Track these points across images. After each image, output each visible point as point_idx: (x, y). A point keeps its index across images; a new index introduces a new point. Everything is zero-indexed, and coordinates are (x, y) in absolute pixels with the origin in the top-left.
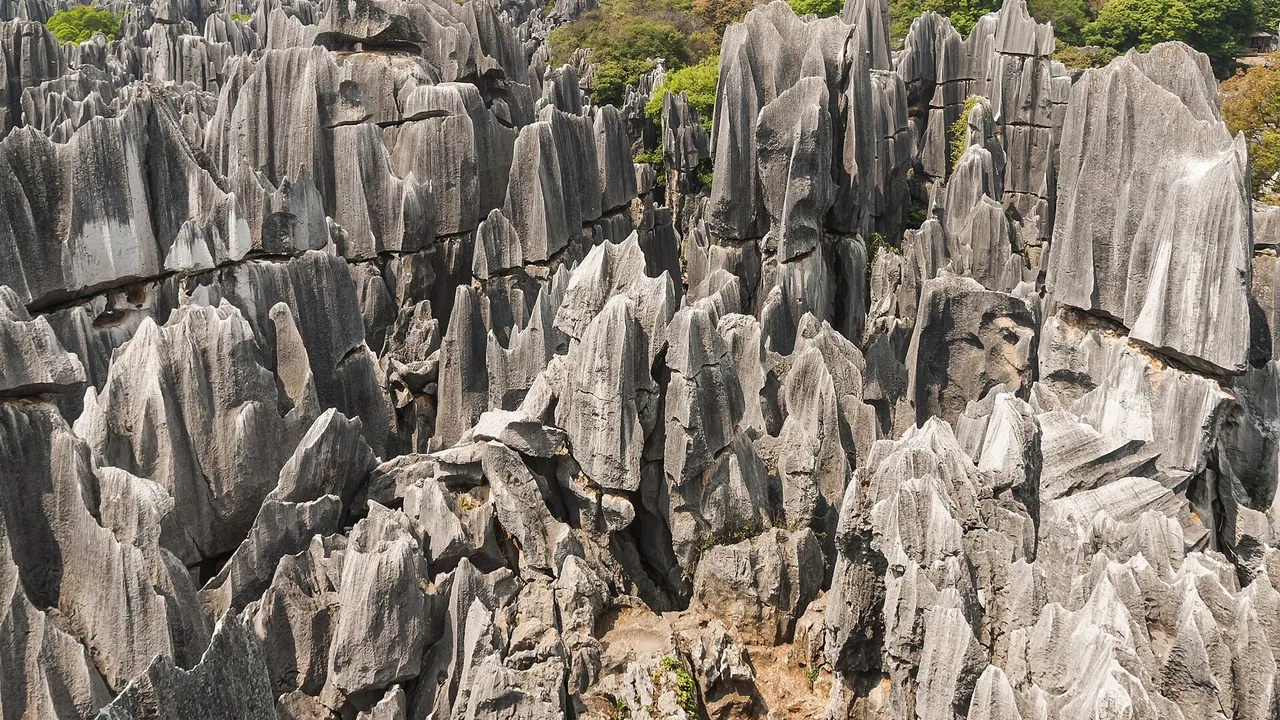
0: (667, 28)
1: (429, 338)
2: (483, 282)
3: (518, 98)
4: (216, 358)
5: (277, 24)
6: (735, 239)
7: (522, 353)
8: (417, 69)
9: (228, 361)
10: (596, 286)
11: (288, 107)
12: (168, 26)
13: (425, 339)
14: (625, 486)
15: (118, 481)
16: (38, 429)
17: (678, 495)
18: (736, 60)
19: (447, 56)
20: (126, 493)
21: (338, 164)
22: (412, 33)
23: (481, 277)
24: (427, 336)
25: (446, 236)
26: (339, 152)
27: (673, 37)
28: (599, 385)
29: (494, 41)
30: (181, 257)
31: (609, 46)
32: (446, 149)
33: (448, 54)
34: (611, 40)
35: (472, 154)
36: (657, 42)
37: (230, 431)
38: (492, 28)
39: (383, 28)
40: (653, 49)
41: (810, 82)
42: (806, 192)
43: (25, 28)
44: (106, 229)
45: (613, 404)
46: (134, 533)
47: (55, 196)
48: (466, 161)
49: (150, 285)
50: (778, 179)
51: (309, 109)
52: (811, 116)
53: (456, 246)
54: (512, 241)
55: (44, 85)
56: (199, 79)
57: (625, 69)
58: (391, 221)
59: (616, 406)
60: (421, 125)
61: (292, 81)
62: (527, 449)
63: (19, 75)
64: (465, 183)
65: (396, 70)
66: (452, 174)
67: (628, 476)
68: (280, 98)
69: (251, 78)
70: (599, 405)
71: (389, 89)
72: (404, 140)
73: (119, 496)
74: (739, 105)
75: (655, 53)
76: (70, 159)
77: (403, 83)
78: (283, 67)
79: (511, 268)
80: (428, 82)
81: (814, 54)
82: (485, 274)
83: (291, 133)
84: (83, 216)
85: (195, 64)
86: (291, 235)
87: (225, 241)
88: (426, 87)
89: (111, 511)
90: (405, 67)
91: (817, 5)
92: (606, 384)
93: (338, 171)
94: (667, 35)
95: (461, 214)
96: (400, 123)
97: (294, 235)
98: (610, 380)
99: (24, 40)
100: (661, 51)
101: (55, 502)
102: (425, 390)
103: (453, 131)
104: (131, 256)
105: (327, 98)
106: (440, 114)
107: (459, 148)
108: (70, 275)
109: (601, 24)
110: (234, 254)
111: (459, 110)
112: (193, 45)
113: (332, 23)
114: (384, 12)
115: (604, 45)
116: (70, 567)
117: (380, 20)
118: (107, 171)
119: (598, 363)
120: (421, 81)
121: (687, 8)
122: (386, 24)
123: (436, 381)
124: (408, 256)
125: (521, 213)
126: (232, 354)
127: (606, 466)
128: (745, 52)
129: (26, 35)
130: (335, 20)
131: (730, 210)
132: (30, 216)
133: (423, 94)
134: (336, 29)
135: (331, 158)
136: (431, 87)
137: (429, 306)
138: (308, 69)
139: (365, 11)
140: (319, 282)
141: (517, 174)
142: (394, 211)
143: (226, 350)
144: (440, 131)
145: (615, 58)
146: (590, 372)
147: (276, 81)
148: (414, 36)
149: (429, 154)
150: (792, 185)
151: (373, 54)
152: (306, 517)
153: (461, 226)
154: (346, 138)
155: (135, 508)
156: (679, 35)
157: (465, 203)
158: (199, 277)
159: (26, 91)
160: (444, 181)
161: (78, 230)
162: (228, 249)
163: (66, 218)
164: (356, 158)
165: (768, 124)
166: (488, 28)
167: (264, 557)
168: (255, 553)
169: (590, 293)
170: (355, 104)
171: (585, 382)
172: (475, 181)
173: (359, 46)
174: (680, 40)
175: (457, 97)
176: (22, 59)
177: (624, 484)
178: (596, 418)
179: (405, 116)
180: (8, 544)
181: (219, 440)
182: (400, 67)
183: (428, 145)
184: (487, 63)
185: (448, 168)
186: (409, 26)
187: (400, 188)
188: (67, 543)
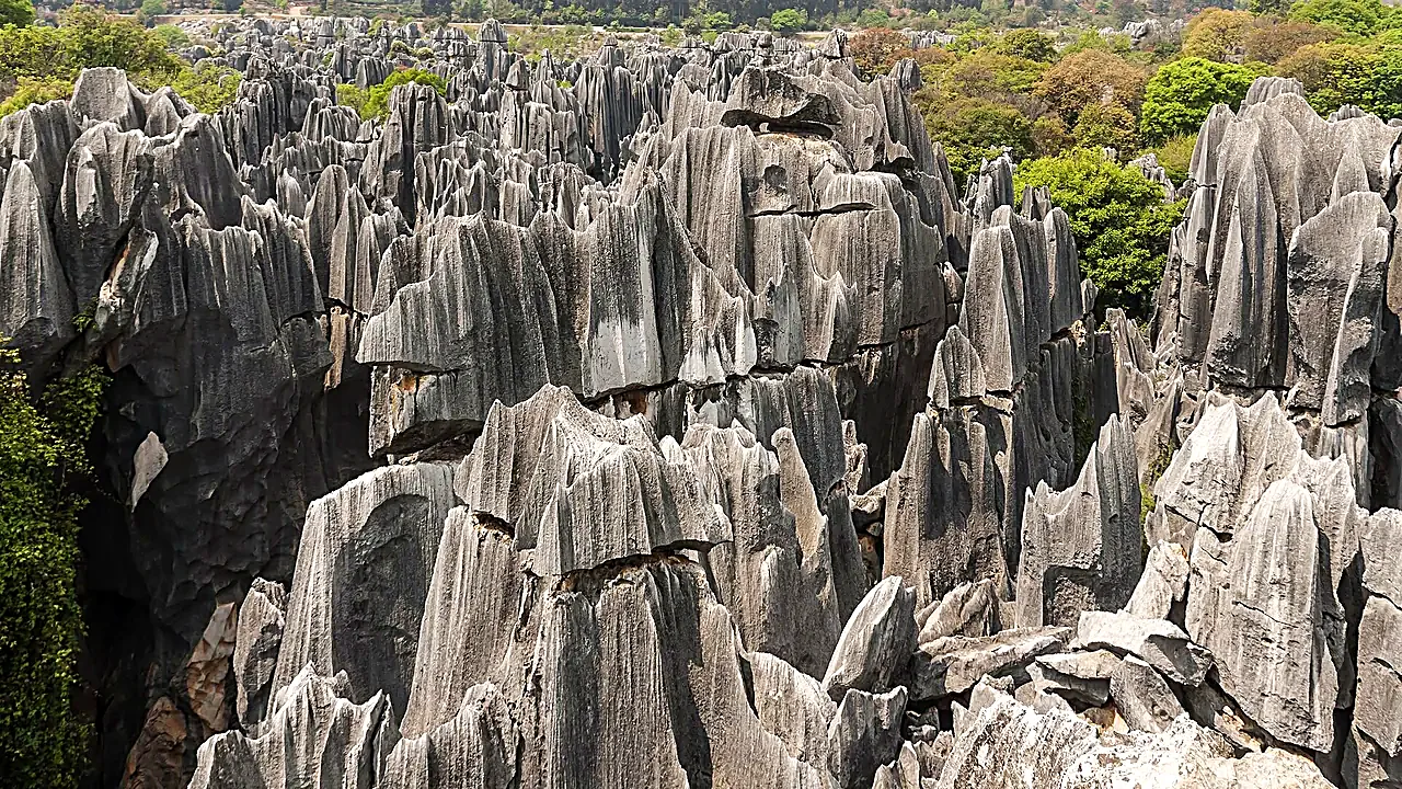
0: (1013, 112)
1: (860, 466)
2: (941, 410)
3: (927, 192)
4: (740, 491)
5: (679, 98)
6: (1241, 386)
7: (1068, 521)
8: (834, 155)
9: (753, 497)
10: (1231, 462)
11: (709, 191)
12: (516, 93)
13: (855, 468)
14: (1312, 745)
15: (778, 674)
16: (688, 595)
17: (1376, 765)
18: (1248, 164)
19: (862, 142)
20: (789, 691)
21: (759, 258)
22: (830, 115)
23: (940, 405)
24: (857, 464)
25: (866, 347)
26: (761, 243)
27: (1019, 123)
28: (1275, 601)
29: (902, 126)
30: (694, 369)
31: (947, 130)
32: (870, 247)
33: (863, 138)
34: (949, 124)
35: (898, 256)
36: (1001, 128)
37: (755, 579)
38: (901, 111)
39: (799, 108)
40: (998, 136)
41: (1360, 199)
42: (1366, 340)
43: (420, 92)
44: (618, 328)
45: (1296, 631)
46: (800, 745)
47: (572, 289)
48: (890, 263)
49: (652, 394)
50: (1316, 318)
51: (732, 195)
52: (1375, 244)
53: (876, 359)
54: (974, 366)
55: (435, 151)
56: (544, 148)
57: (966, 156)
58: (813, 326)
59: (1304, 633)
60: (842, 217)
61: (714, 163)
62: (1171, 673)
63: (412, 140)
64: (888, 286)
65: (810, 154)
66: (875, 277)
67: (1316, 731)
68: (700, 182)
69: (671, 158)
70: (1274, 627)
71: (804, 177)
72: (822, 233)
73: (780, 694)
74: (1254, 221)
75: (999, 140)
76: (588, 249)
77: (819, 170)
78: (703, 147)
79: (971, 397)
80: (845, 171)
81: (1352, 161)
82: (944, 402)
83: (711, 220)
84: (599, 314)
85: (540, 132)
86: (772, 344)
87: (731, 352)
88: (843, 175)
89: (772, 710)
90: (818, 151)
91: (1185, 92)
92: (1285, 603)
93: (758, 265)
94: (1013, 120)
95: (884, 323)
96: (816, 214)
97: (775, 345)
98: (1293, 597)
99: (419, 104)
100: (1006, 138)
101: (708, 689)
102: (869, 531)
103: (877, 227)
104: (639, 361)
105: (750, 183)
106: (864, 207)
107: (883, 246)
108: (588, 380)
109: (932, 106)
110: (740, 368)
111: (884, 204)
112: (539, 112)
113: (743, 100)
114: (800, 90)
115: (941, 128)
116: (723, 774)
117: (796, 98)
118: (623, 265)
119: (1273, 571)
120: (838, 169)
121: (1026, 90)
122: (803, 102)
123: (882, 520)
124: (832, 368)
125: (978, 332)
126: (758, 490)
127: (1285, 713)
128: (1260, 156)
129: (421, 99)
130: (746, 97)
131: (1236, 350)
132: (554, 311)
133: (845, 184)
134: (746, 107)
135: (753, 250)
136: (849, 175)
137: (854, 427)
138: (731, 150)
139: (779, 88)
140: (810, 405)
141: (973, 286)
142: (818, 315)
143: (751, 485)
144: (863, 226)
145: (954, 143)
146: (1259, 582)
147: (696, 162)
148: (831, 119)
149: (850, 252)
150: (1346, 328)
151: (785, 136)
152: (884, 713)
153: (882, 338)
154: (769, 229)
155: (801, 712)
156: (1025, 121)
157: (888, 312)
158: (707, 392)
159: (419, 157)
160: (866, 284)
161: (594, 330)
162: (734, 361)
163: (584, 314)
164: (780, 253)
165: (1305, 249)
166: (897, 111)
167: (846, 759)
168: (839, 753)
169: (1223, 469)
170: (780, 191)
171: (1251, 594)
172: (898, 284)
173: (764, 127)
174: (1027, 127)
175: (882, 189)
176: (416, 123)
177: (1311, 742)
178: (1267, 644)
179: (823, 207)
180: (673, 740)
181: (744, 588)
182: (816, 152)
183: (850, 242)
184: (897, 150)
185: (870, 269)
186: (828, 106)
187: (825, 289)
188: (721, 742)
